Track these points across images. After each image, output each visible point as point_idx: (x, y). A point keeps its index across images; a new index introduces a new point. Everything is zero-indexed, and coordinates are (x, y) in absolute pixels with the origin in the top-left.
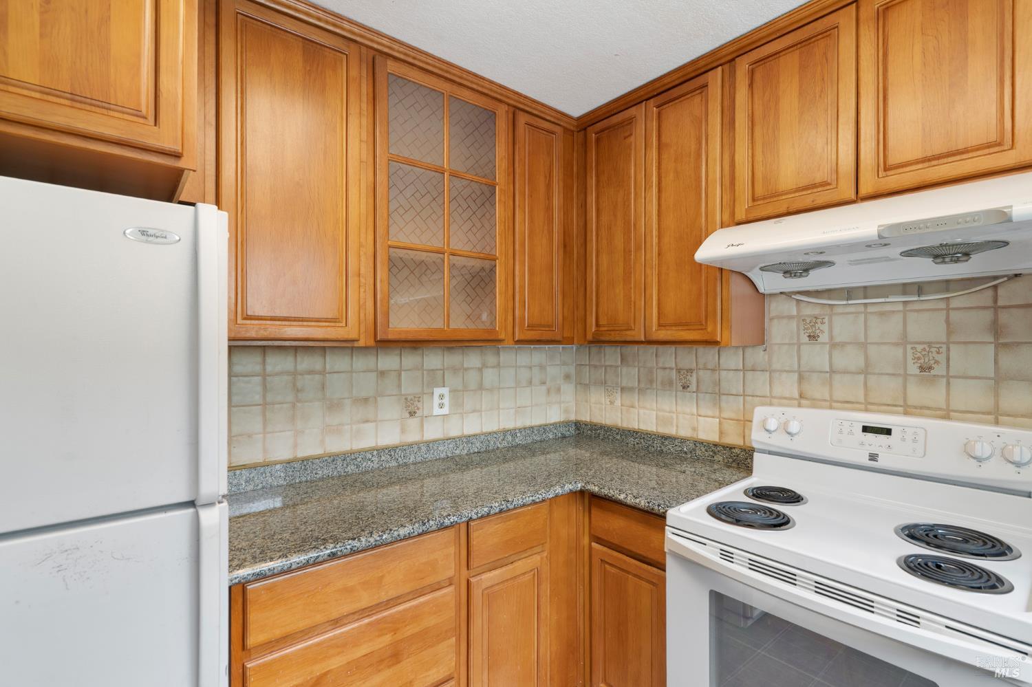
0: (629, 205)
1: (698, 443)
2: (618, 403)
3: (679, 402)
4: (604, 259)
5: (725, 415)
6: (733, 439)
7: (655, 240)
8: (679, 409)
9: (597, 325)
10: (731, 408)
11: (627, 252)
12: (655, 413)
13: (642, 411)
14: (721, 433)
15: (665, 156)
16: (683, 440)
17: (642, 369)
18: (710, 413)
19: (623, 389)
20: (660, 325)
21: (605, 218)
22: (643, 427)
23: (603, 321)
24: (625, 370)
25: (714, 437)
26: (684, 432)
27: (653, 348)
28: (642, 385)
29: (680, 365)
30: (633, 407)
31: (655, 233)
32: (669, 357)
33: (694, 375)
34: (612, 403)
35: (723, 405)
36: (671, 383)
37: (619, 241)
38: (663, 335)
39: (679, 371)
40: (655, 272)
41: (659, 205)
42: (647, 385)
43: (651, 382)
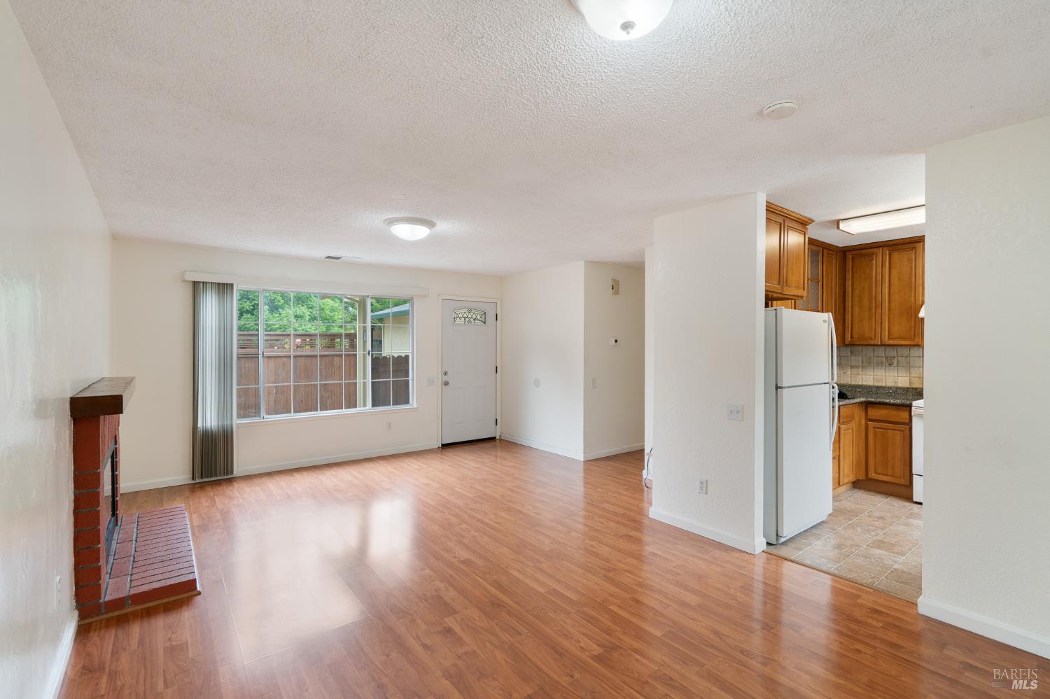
0: (872, 289)
1: (897, 388)
2: (849, 373)
3: (887, 371)
4: (857, 310)
5: (913, 375)
6: (916, 385)
7: (887, 304)
8: (887, 374)
9: (852, 337)
10: (915, 373)
11: (870, 308)
12: (872, 377)
13: (864, 376)
14: (910, 383)
15: (893, 271)
16: (890, 388)
17: (864, 358)
18: (904, 375)
19: (852, 367)
20: (889, 338)
21: (857, 293)
22: (864, 383)
23: (855, 335)
24: (853, 358)
25: (907, 385)
26: (889, 384)
27: (883, 348)
28: (864, 364)
29: (887, 355)
30: (858, 374)
31: (887, 301)
32: (881, 352)
33: (896, 359)
34: (844, 373)
35: (912, 371)
36: (882, 363)
37: (866, 302)
38: (891, 342)
39: (886, 358)
40: (887, 317)
41: (889, 291)
42: (867, 364)
43: (870, 363)
